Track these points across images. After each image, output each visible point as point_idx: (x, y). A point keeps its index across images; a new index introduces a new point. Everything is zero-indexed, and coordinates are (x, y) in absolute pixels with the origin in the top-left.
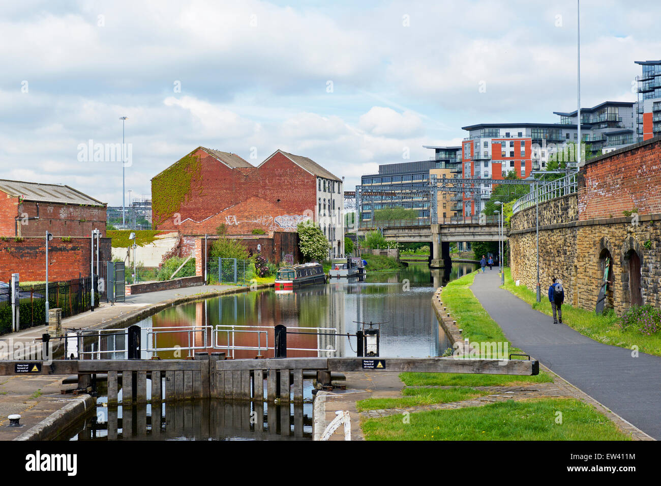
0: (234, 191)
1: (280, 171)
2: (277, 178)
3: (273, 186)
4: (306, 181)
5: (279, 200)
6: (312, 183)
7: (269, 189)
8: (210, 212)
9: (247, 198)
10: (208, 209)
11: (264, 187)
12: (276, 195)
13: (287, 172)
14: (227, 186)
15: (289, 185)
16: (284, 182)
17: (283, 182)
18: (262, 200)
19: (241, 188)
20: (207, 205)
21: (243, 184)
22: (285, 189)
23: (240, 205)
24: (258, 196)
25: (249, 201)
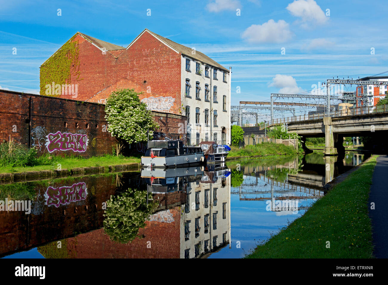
0: (106, 74)
1: (147, 51)
2: (144, 58)
3: (140, 67)
4: (171, 60)
5: (145, 82)
6: (177, 62)
7: (137, 70)
8: (85, 96)
9: (117, 81)
10: (84, 93)
11: (132, 69)
12: (142, 76)
13: (153, 52)
14: (100, 69)
15: (154, 65)
16: (151, 62)
17: (149, 63)
18: (130, 82)
19: (112, 71)
20: (83, 89)
21: (114, 66)
22: (151, 70)
23: (111, 88)
24: (126, 79)
25: (118, 83)
